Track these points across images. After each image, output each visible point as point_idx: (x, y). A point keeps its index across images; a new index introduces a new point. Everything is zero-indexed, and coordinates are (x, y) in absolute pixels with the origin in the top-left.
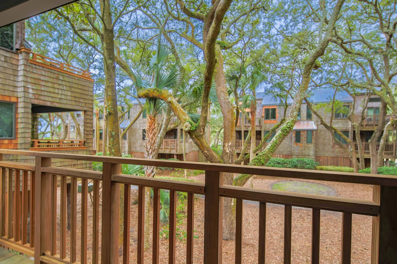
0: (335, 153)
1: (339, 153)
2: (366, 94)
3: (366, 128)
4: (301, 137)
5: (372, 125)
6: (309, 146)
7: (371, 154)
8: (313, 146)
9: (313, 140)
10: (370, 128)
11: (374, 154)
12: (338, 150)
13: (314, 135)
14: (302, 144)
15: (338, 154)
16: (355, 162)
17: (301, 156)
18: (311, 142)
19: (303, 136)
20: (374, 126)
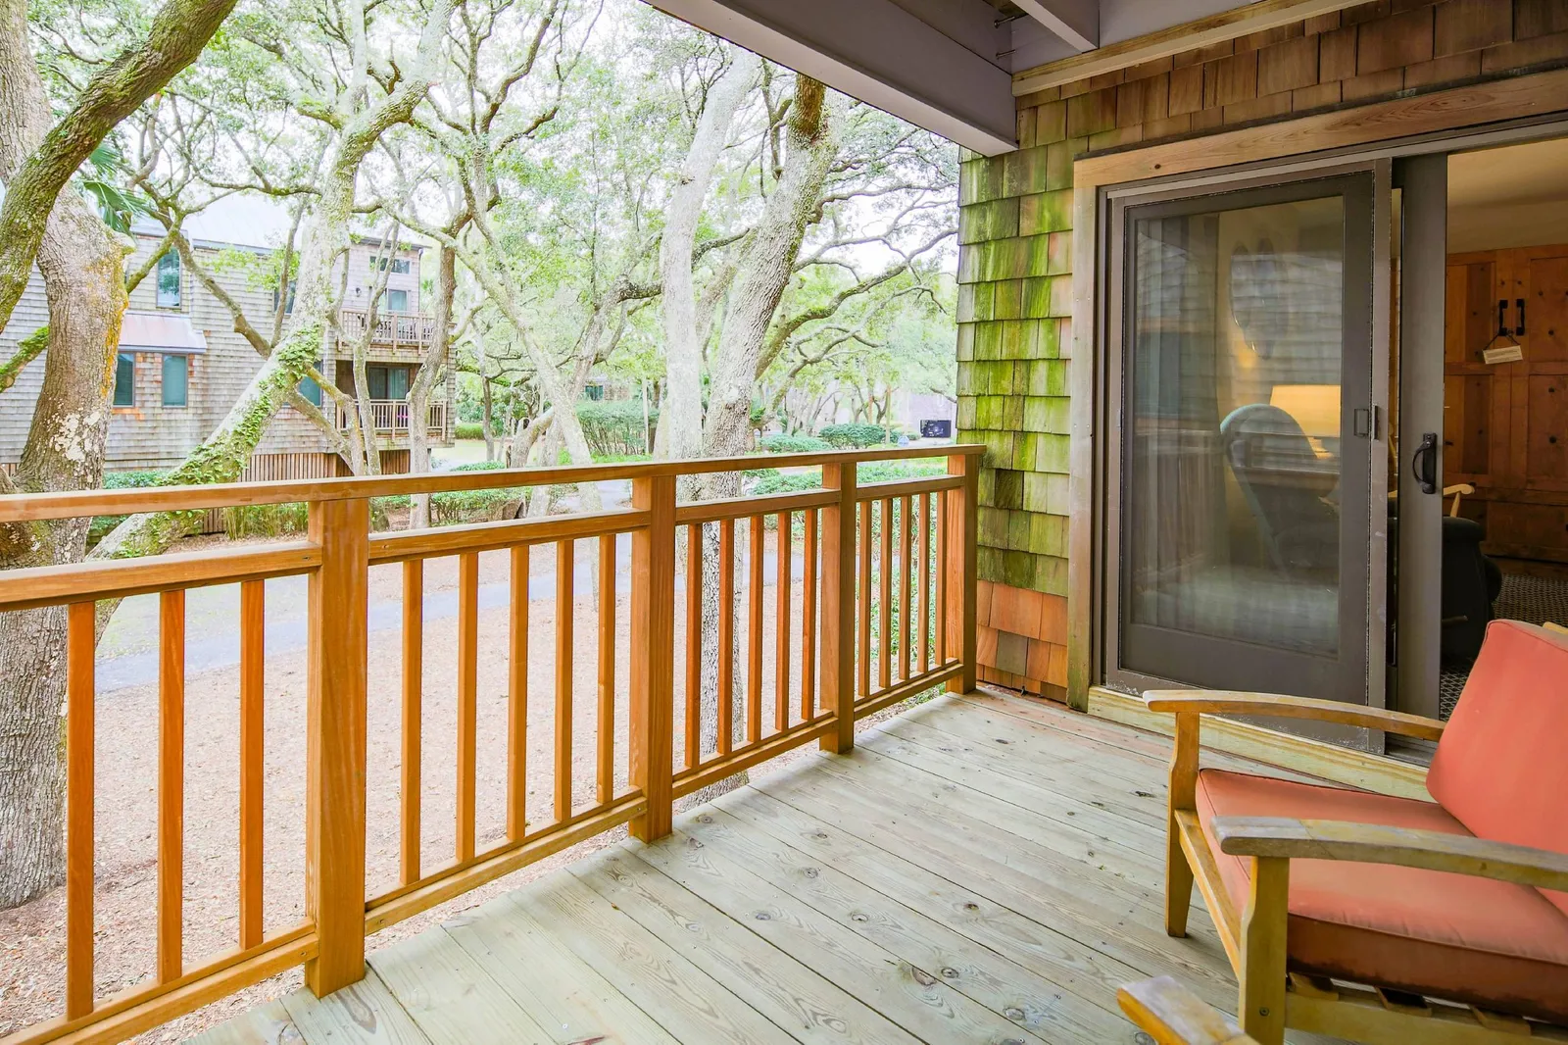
0: (277, 439)
1: (290, 439)
2: (383, 244)
3: (373, 353)
4: (138, 378)
5: (390, 346)
6: (172, 417)
7: (412, 436)
8: (190, 417)
9: (190, 392)
10: (384, 353)
11: (420, 435)
12: (285, 427)
13: (195, 374)
14: (141, 411)
15: (287, 445)
16: (358, 465)
17: (135, 464)
18: (183, 402)
19: (148, 377)
20: (395, 350)
